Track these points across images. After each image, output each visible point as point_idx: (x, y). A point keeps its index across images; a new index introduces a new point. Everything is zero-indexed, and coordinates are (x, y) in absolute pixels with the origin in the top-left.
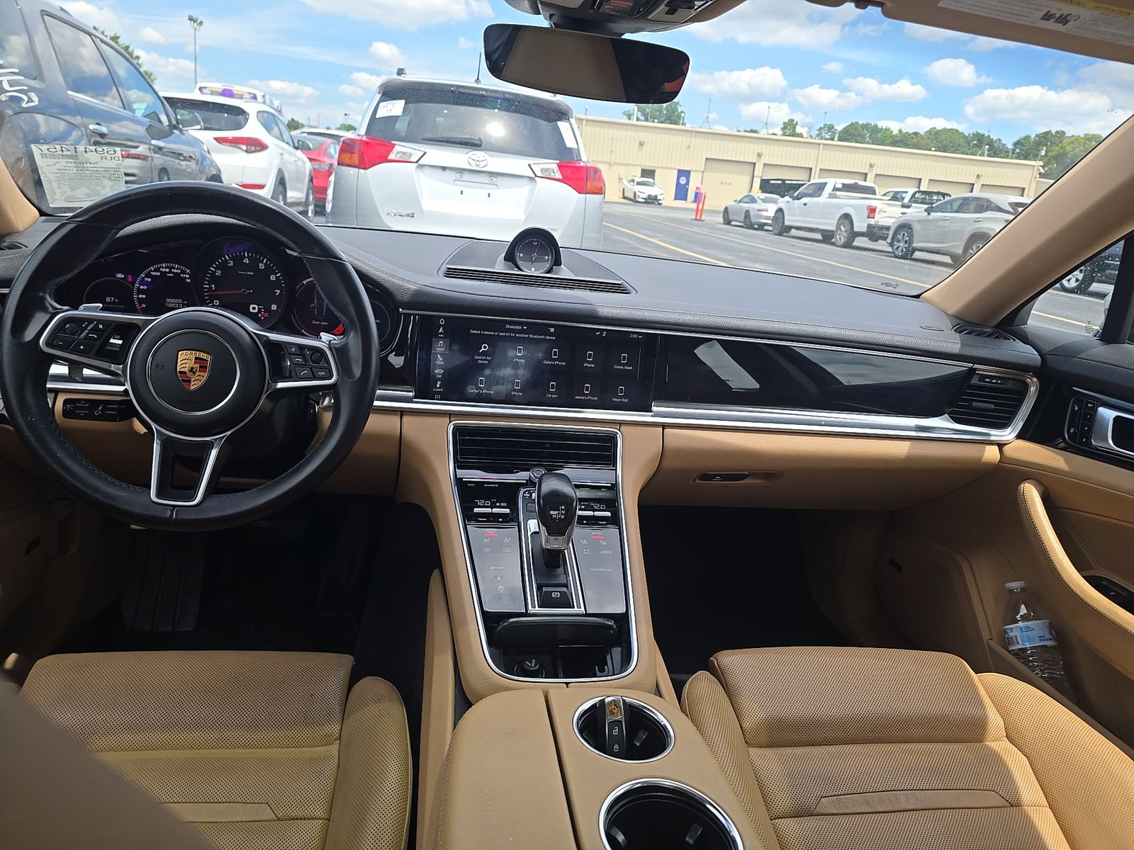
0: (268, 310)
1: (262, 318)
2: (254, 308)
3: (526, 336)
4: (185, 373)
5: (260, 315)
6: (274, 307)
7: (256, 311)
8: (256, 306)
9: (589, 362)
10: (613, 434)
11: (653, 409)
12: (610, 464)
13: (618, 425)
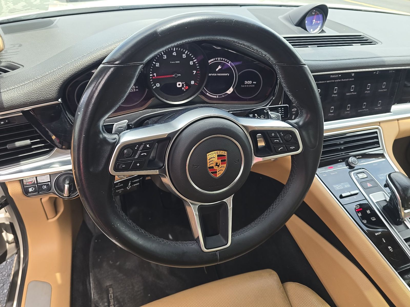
0: (188, 84)
1: (185, 90)
2: (179, 85)
3: (340, 80)
4: (213, 167)
5: (183, 88)
6: (193, 82)
7: (181, 86)
8: (180, 83)
9: (368, 90)
10: (377, 128)
11: (391, 110)
12: (379, 147)
13: (379, 123)
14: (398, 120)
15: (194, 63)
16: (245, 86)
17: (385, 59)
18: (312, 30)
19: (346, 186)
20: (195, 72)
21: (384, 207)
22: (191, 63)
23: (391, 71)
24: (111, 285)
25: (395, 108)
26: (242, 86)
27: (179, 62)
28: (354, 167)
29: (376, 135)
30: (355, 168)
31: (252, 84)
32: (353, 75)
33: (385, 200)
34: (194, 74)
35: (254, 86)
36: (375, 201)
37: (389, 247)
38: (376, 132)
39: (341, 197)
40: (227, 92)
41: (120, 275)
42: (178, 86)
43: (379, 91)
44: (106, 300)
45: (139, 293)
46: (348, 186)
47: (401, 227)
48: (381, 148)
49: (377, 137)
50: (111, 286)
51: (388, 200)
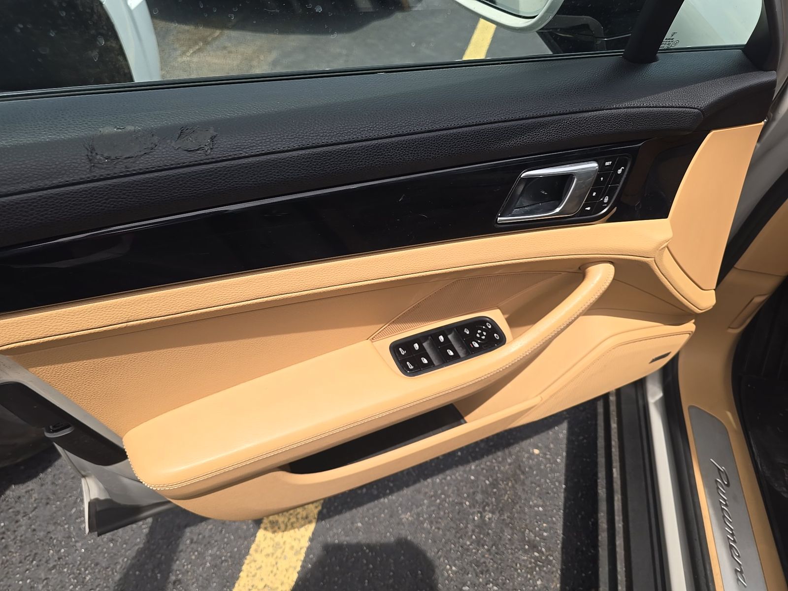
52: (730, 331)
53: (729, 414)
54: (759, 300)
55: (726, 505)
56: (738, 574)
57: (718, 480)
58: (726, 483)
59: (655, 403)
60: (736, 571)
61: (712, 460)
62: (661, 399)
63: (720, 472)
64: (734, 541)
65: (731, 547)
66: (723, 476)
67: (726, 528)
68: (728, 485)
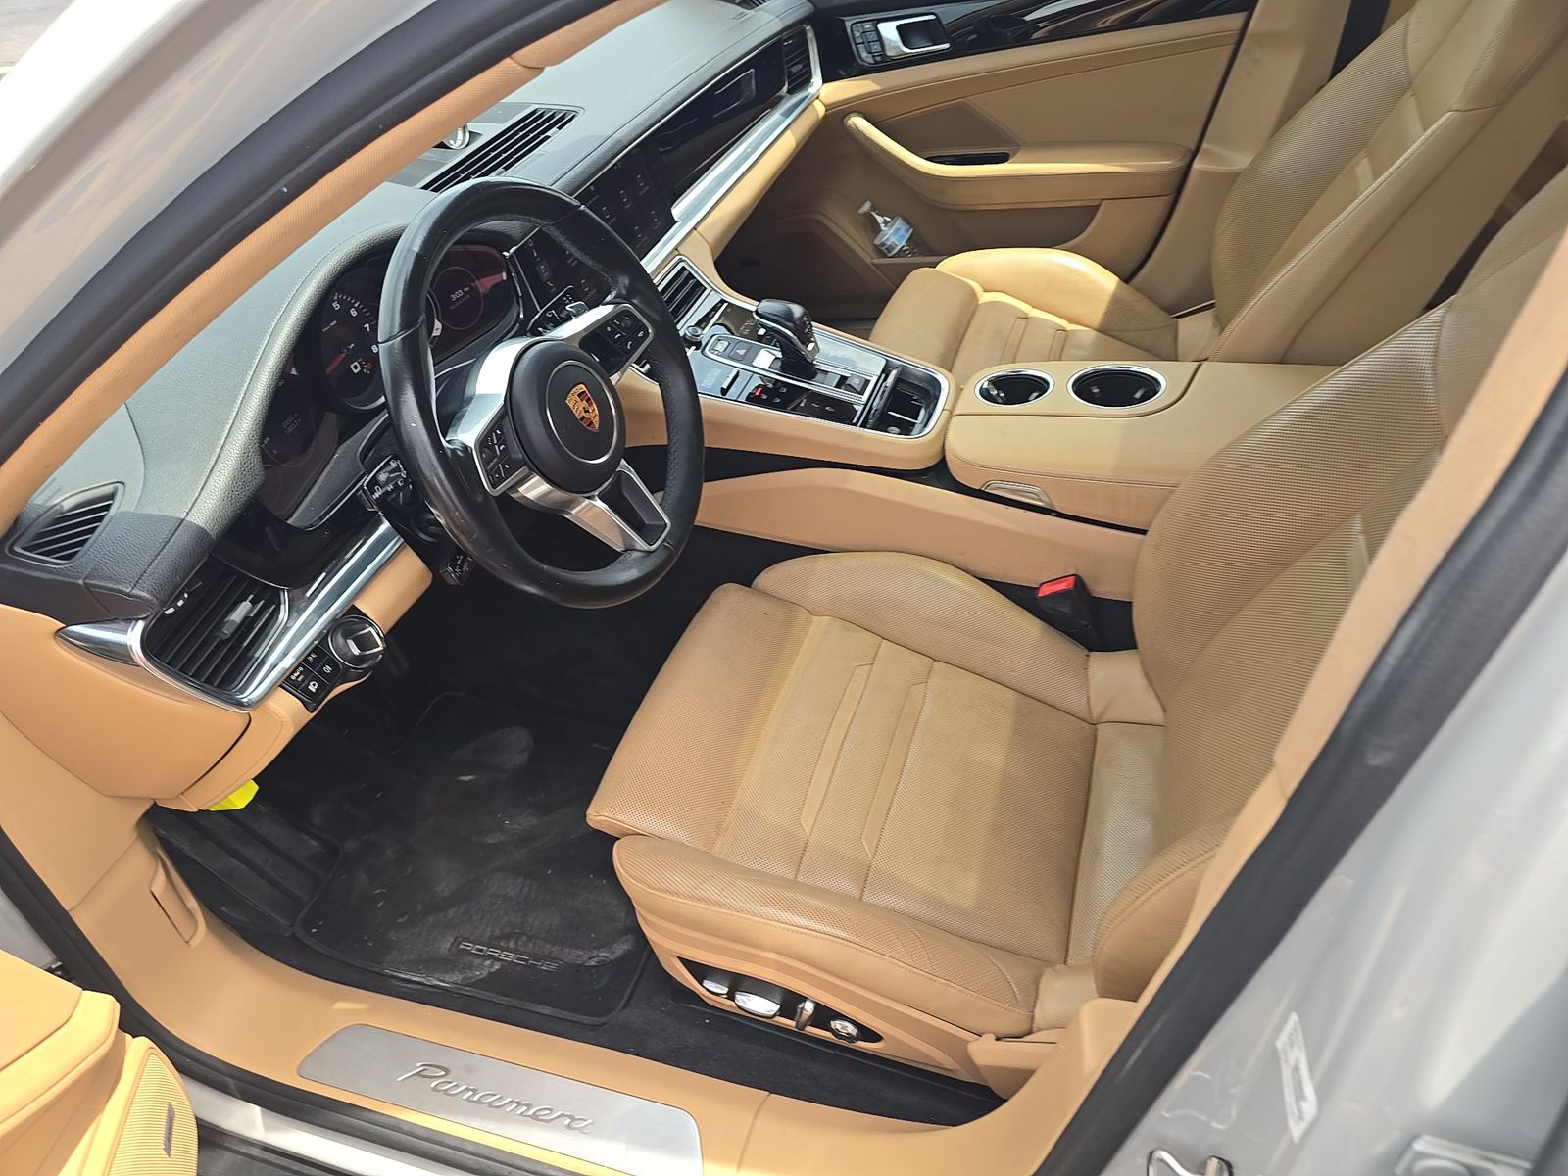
2: (356, 367)
4: (584, 417)
8: (356, 363)
9: (626, 203)
10: (681, 260)
11: (676, 219)
12: (705, 289)
13: (676, 249)
14: (695, 229)
15: (356, 309)
16: (457, 304)
17: (618, 136)
18: (452, 142)
19: (716, 375)
20: (367, 325)
21: (781, 367)
22: (354, 313)
23: (634, 152)
24: (456, 938)
25: (677, 211)
26: (452, 308)
27: (335, 322)
28: (700, 342)
29: (686, 273)
30: (703, 344)
31: (465, 293)
32: (592, 188)
33: (776, 358)
34: (368, 330)
35: (469, 296)
36: (767, 368)
37: (827, 408)
38: (683, 268)
39: (724, 392)
40: (434, 335)
41: (451, 913)
42: (355, 371)
43: (641, 193)
44: (477, 961)
45: (526, 889)
46: (718, 372)
47: (819, 376)
48: (708, 289)
49: (691, 277)
50: (456, 942)
51: (781, 356)
52: (195, 942)
53: (340, 1005)
54: (159, 884)
55: (475, 1091)
56: (574, 1125)
57: (433, 1085)
58: (443, 1073)
59: (267, 1128)
60: (569, 1127)
61: (399, 1079)
62: (263, 1114)
63: (423, 1073)
64: (529, 1106)
65: (535, 1117)
66: (431, 1072)
67: (508, 1110)
68: (447, 1071)
